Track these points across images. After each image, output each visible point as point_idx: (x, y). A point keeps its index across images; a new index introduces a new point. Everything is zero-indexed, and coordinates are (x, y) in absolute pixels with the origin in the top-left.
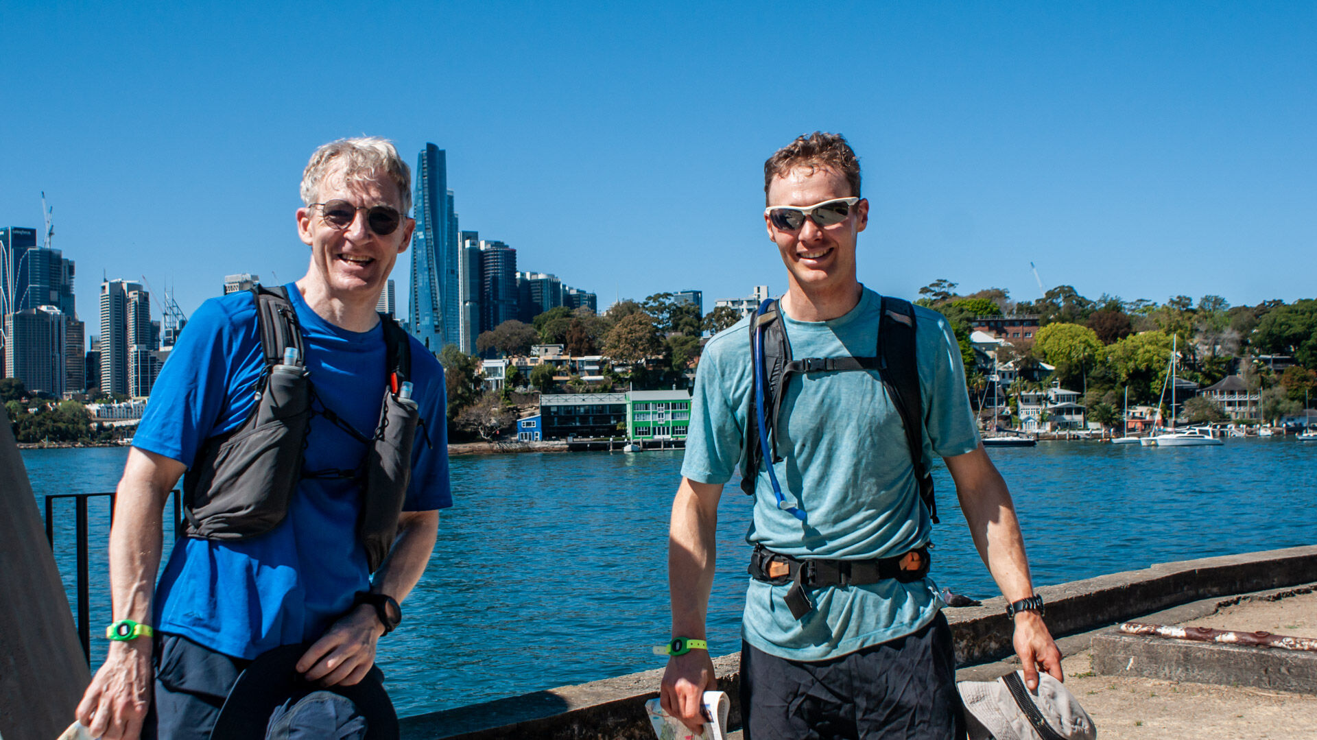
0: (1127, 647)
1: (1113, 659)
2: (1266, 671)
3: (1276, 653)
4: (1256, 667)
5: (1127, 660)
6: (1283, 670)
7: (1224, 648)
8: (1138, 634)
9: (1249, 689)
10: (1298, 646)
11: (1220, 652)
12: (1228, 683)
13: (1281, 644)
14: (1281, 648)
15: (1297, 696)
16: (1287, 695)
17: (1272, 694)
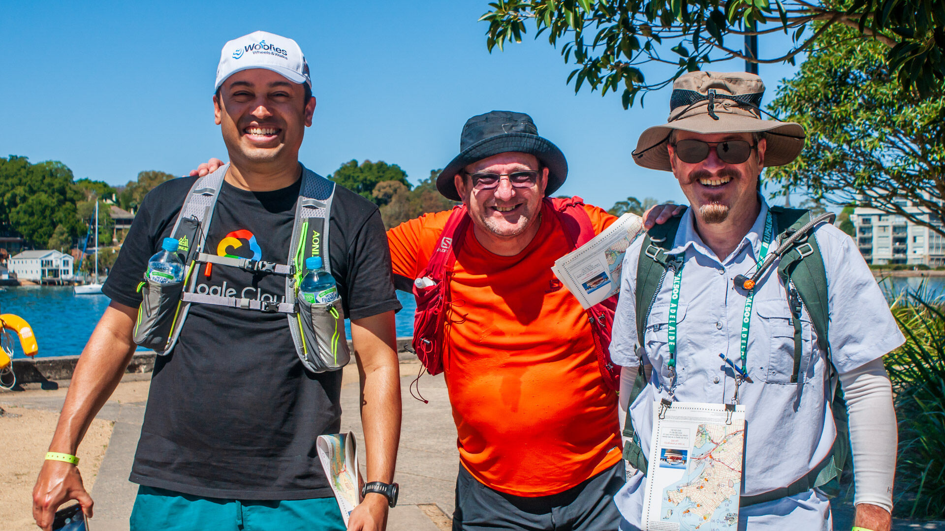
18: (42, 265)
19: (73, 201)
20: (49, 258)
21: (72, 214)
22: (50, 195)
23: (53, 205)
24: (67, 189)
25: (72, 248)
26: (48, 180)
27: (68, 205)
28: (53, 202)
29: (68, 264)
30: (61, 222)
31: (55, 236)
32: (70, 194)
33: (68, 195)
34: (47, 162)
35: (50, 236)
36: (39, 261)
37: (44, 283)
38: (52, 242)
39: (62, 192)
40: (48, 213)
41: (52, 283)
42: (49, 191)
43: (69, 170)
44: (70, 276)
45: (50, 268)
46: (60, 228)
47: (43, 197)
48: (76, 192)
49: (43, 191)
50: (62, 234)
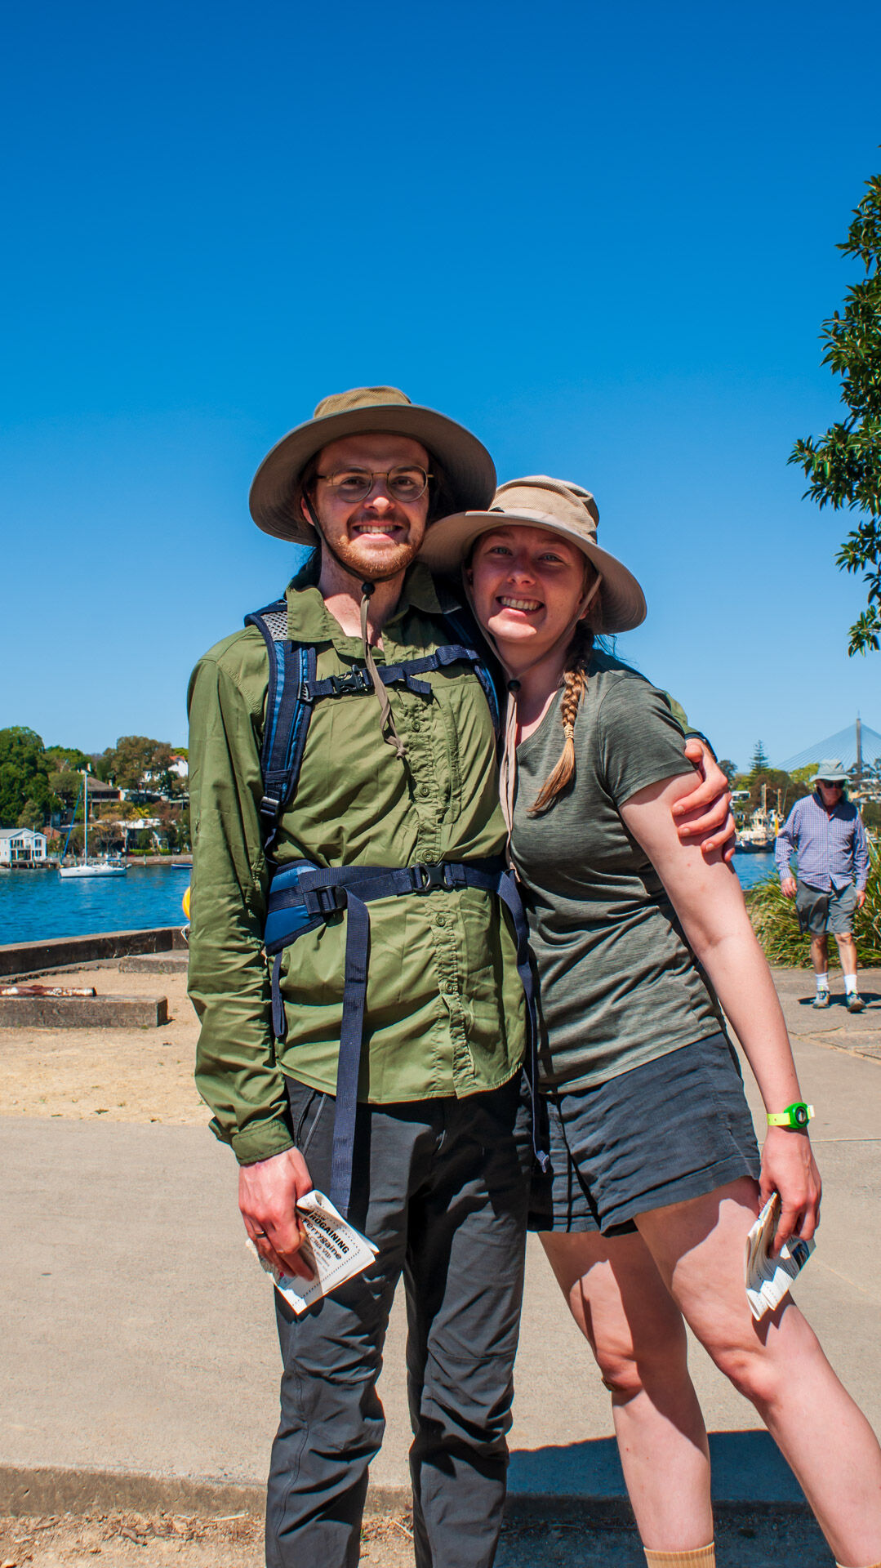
2: (42, 1013)
3: (50, 1000)
4: (35, 1011)
6: (55, 1011)
7: (10, 999)
9: (29, 1028)
10: (64, 994)
11: (7, 1002)
12: (13, 1025)
13: (52, 993)
14: (53, 996)
15: (65, 1030)
16: (59, 1030)
17: (47, 1030)
18: (12, 846)
19: (44, 772)
20: (19, 838)
21: (44, 786)
22: (18, 766)
23: (22, 777)
24: (38, 758)
25: (45, 825)
26: (16, 749)
27: (39, 776)
28: (22, 773)
29: (40, 844)
30: (31, 796)
31: (25, 812)
32: (41, 765)
33: (39, 766)
34: (13, 728)
35: (20, 812)
36: (8, 841)
37: (14, 866)
38: (21, 819)
39: (32, 761)
40: (17, 786)
41: (23, 866)
42: (18, 761)
43: (38, 736)
44: (43, 858)
45: (21, 849)
46: (30, 803)
47: (12, 768)
48: (48, 762)
49: (11, 761)
50: (33, 810)
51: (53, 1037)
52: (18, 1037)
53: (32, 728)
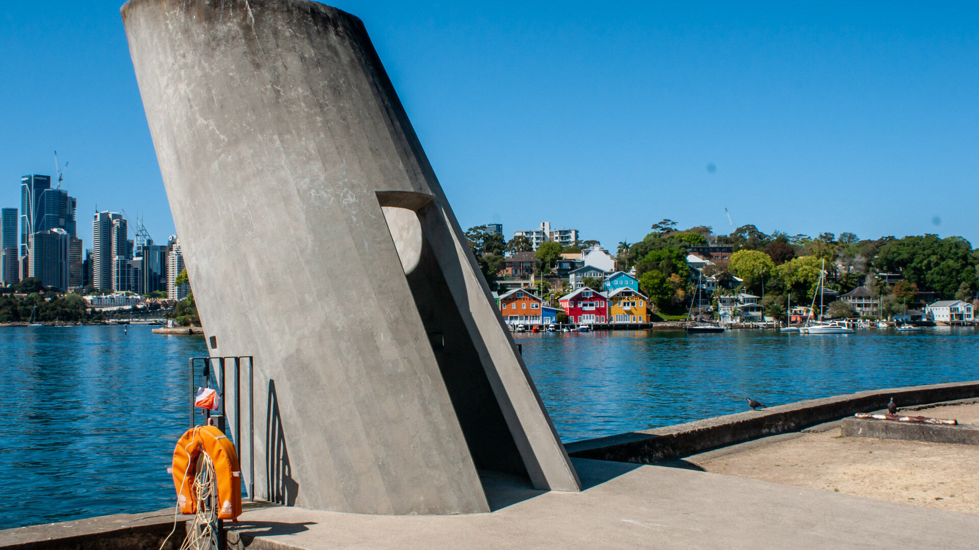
0: (858, 424)
1: (852, 429)
2: (923, 433)
3: (928, 425)
4: (919, 431)
5: (859, 429)
6: (931, 432)
7: (904, 423)
8: (863, 418)
9: (915, 441)
10: (937, 422)
11: (902, 425)
12: (906, 439)
13: (929, 422)
14: (931, 424)
15: (937, 444)
16: (933, 443)
17: (926, 443)
18: (951, 311)
19: (973, 265)
20: (956, 306)
21: (973, 274)
22: (955, 261)
23: (958, 268)
24: (968, 256)
25: (973, 299)
26: (953, 251)
27: (969, 268)
28: (957, 265)
29: (970, 311)
30: (964, 280)
31: (959, 290)
32: (970, 260)
33: (969, 261)
34: (952, 237)
35: (956, 290)
36: (949, 308)
37: (953, 324)
38: (958, 294)
39: (965, 258)
40: (954, 273)
41: (958, 324)
42: (955, 258)
43: (968, 242)
44: (971, 319)
45: (957, 313)
46: (963, 284)
47: (951, 262)
48: (975, 259)
49: (950, 258)
50: (965, 288)
51: (928, 448)
52: (907, 447)
53: (964, 238)
